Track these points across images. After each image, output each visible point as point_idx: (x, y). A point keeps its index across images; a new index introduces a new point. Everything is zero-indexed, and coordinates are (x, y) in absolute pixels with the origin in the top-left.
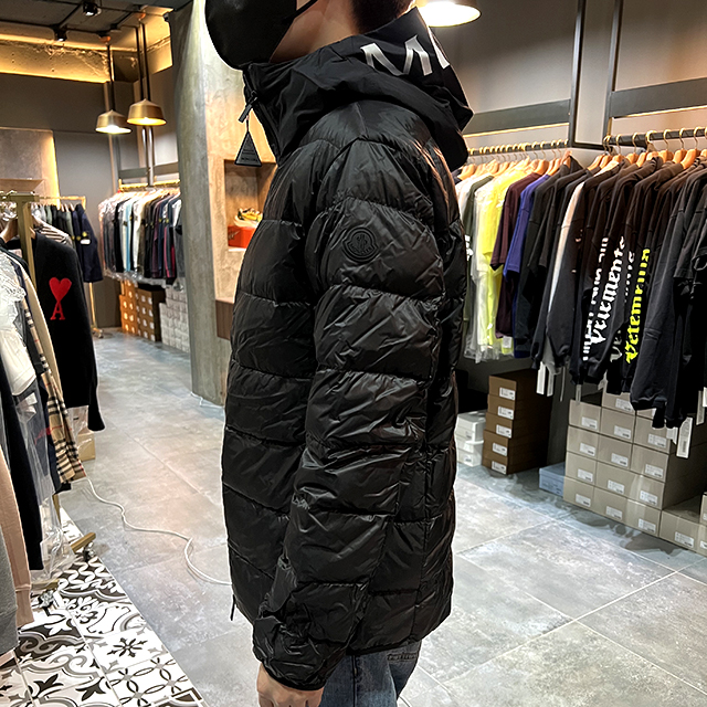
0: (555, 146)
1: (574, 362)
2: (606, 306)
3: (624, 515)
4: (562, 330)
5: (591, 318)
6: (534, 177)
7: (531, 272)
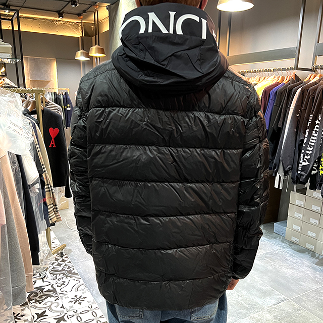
0: (288, 69)
1: (293, 174)
2: (311, 148)
3: (315, 248)
4: (288, 158)
5: (303, 153)
6: (277, 84)
7: (274, 129)
